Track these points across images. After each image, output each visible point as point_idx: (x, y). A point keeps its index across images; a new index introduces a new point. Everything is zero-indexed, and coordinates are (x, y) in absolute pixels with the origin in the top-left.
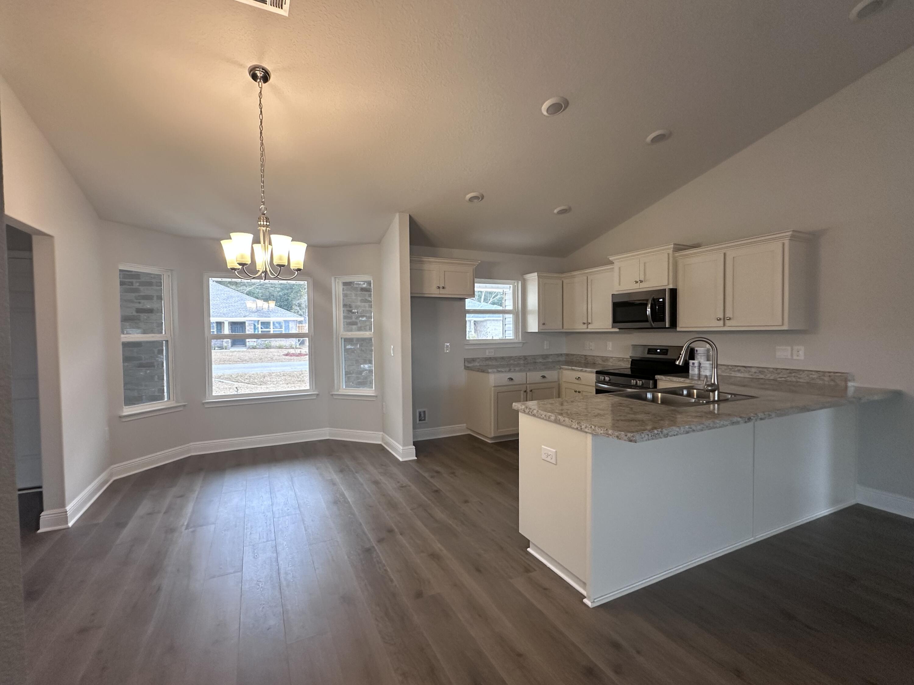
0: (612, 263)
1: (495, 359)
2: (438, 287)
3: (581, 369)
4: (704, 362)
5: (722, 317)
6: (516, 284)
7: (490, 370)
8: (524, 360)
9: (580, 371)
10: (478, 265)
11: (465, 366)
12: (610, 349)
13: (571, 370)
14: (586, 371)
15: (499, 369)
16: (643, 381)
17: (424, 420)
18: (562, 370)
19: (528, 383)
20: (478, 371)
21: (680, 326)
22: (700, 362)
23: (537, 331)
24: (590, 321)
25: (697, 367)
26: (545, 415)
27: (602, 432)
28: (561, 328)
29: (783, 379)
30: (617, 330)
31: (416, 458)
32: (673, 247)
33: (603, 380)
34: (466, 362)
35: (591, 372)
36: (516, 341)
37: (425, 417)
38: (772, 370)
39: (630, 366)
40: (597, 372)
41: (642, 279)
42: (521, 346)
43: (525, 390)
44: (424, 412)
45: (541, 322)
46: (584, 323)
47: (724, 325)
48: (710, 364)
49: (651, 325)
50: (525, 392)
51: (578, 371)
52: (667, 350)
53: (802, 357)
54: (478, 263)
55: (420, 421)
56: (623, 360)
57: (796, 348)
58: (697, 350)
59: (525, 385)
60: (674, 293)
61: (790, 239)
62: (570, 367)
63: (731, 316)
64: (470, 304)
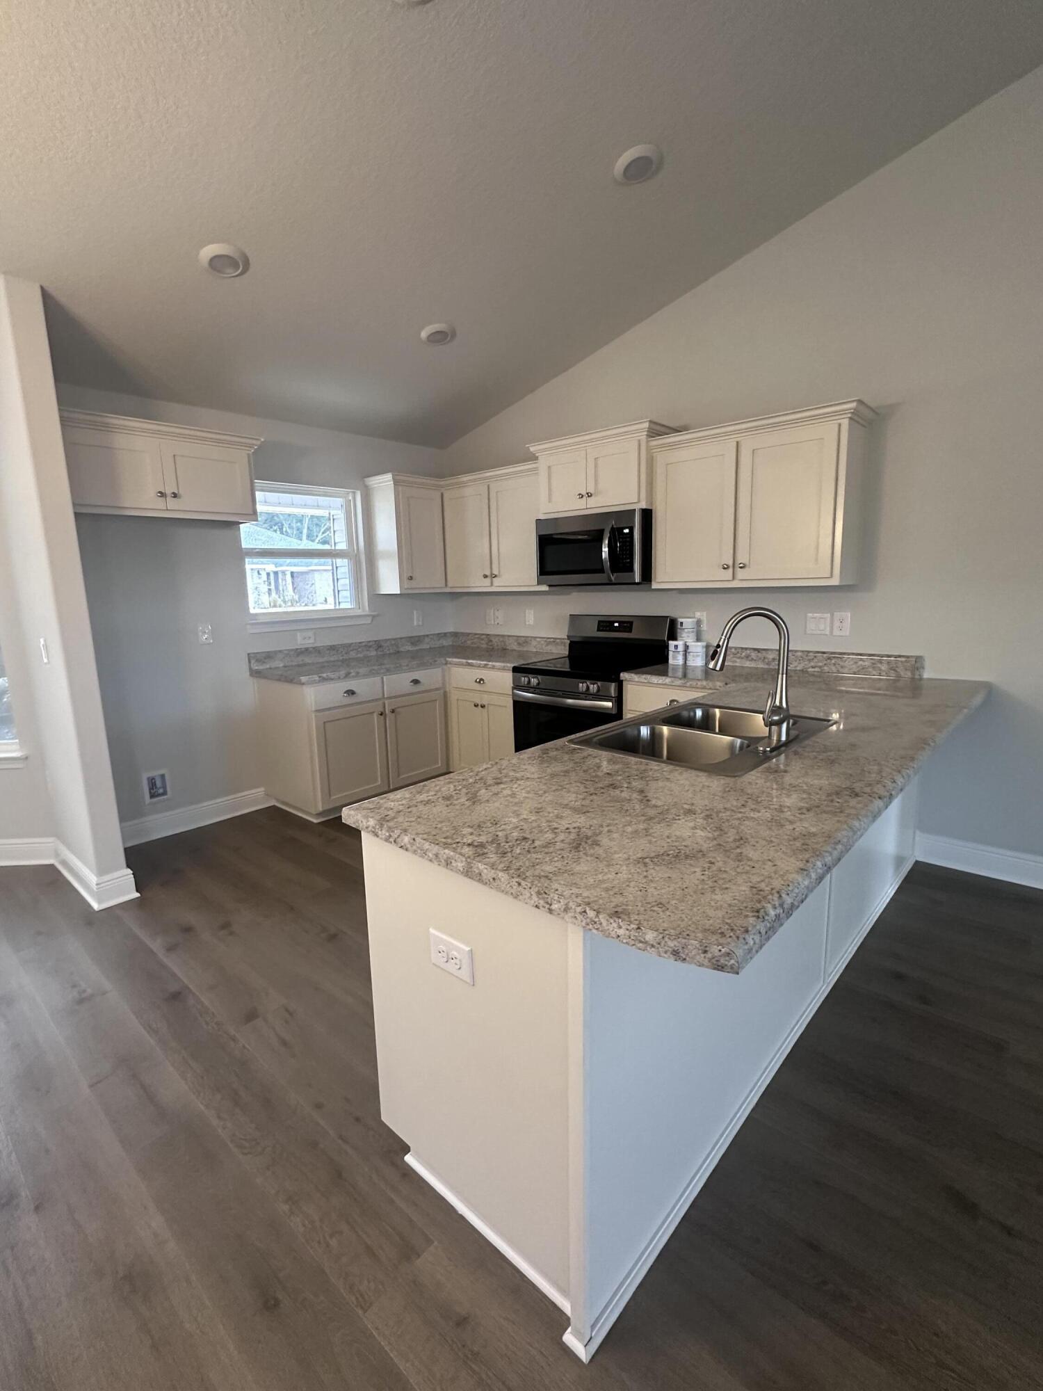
0: (534, 458)
1: (317, 651)
2: (160, 492)
3: (485, 663)
4: (693, 643)
5: (730, 563)
6: (350, 498)
7: (303, 679)
8: (376, 650)
9: (483, 667)
10: (260, 447)
11: (251, 669)
12: (531, 622)
13: (466, 665)
14: (493, 667)
15: (324, 675)
16: (599, 683)
17: (165, 793)
18: (449, 665)
19: (386, 696)
20: (279, 680)
21: (659, 580)
22: (688, 644)
23: (399, 592)
24: (495, 572)
25: (681, 653)
26: (434, 852)
27: (621, 932)
28: (444, 585)
29: (816, 669)
30: (545, 588)
31: (138, 895)
32: (647, 426)
33: (526, 683)
34: (253, 662)
35: (504, 669)
36: (359, 612)
37: (164, 787)
38: (799, 654)
39: (567, 653)
40: (515, 670)
41: (591, 490)
42: (369, 622)
43: (382, 710)
44: (163, 776)
45: (405, 576)
46: (485, 576)
47: (734, 578)
48: (703, 647)
49: (609, 577)
50: (381, 715)
51: (479, 667)
52: (631, 623)
53: (846, 632)
54: (259, 443)
55: (152, 796)
56: (554, 642)
57: (837, 615)
58: (682, 623)
59: (381, 702)
60: (647, 515)
61: (850, 418)
62: (464, 661)
63: (745, 561)
64: (250, 535)
